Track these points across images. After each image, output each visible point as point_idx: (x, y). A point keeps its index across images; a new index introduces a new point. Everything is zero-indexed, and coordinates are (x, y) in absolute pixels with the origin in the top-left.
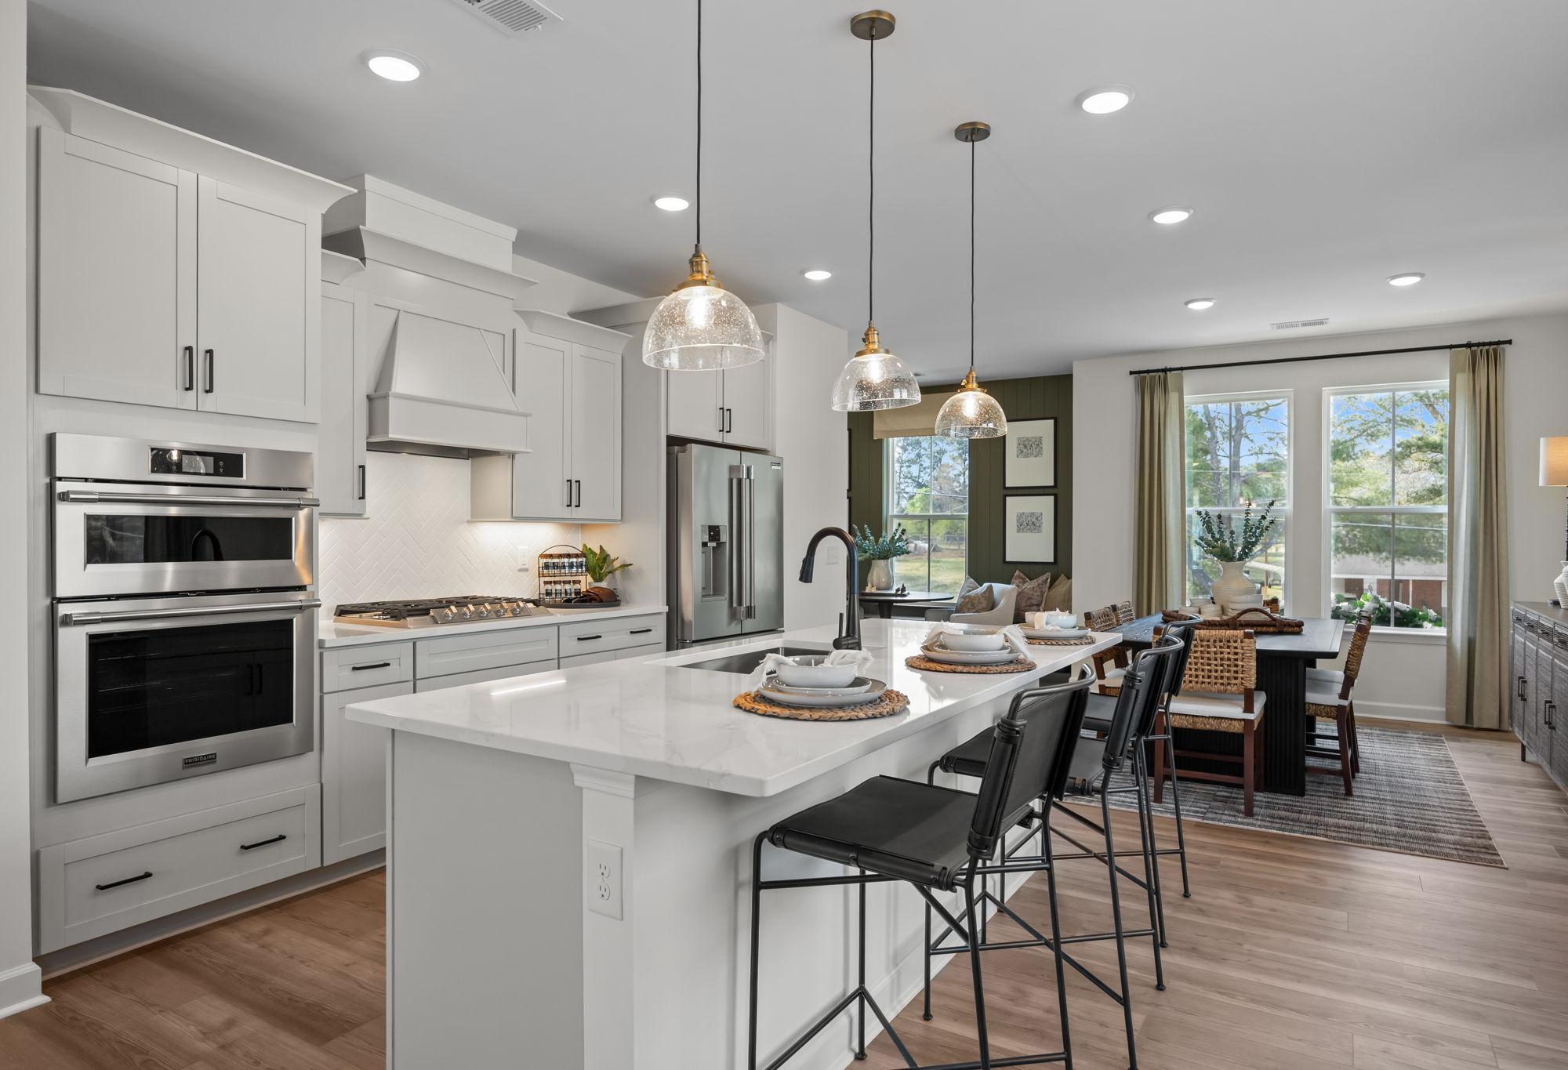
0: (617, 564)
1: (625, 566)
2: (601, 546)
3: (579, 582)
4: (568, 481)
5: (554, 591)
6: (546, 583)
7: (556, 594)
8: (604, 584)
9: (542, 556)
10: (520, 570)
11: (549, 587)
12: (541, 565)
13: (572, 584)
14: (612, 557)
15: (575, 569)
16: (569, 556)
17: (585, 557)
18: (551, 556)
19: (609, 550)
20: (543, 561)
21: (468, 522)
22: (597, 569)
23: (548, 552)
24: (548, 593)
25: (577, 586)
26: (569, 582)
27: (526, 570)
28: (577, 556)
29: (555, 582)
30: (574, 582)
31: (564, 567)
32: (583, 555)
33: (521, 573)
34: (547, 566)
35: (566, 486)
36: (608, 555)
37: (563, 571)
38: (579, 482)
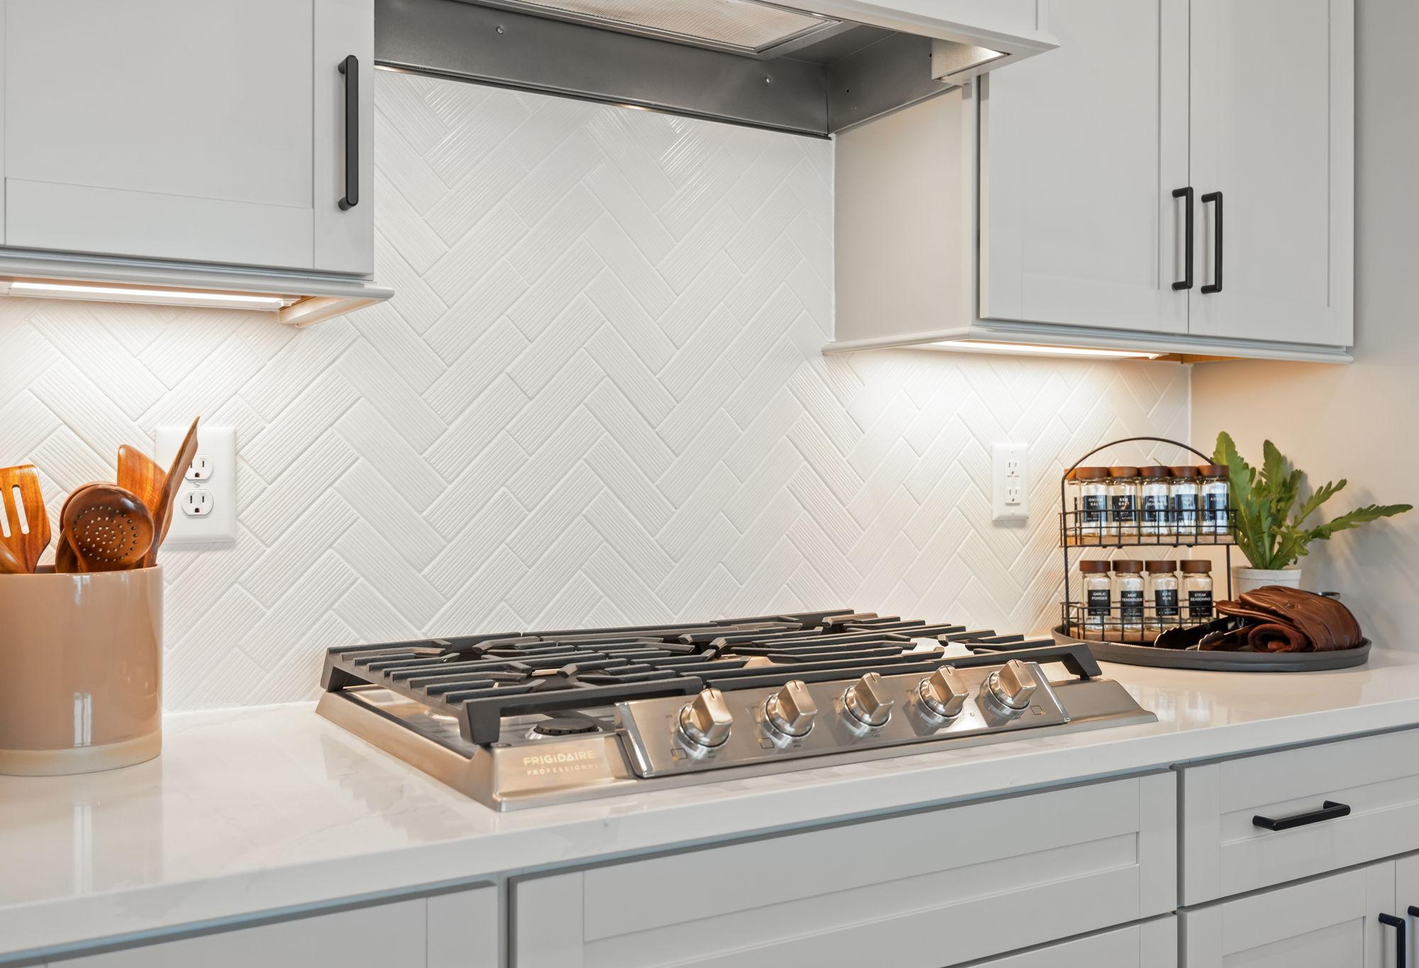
0: (1333, 509)
1: (1370, 514)
2: (1268, 445)
3: (1205, 567)
4: (1177, 194)
5: (1116, 597)
6: (1089, 567)
7: (1124, 606)
8: (1290, 577)
9: (1074, 475)
10: (1000, 523)
11: (1098, 581)
12: (1070, 507)
13: (1179, 573)
14: (1315, 482)
15: (1188, 521)
16: (1168, 475)
17: (1224, 478)
18: (1106, 475)
19: (1297, 456)
20: (1078, 491)
21: (825, 353)
22: (1266, 524)
23: (1094, 462)
24: (1097, 605)
25: (1199, 582)
26: (1171, 567)
27: (1021, 522)
28: (1197, 476)
29: (1119, 567)
30: (1187, 567)
31: (1152, 513)
32: (1219, 472)
33: (1008, 534)
34: (1090, 510)
35: (1172, 211)
36: (1298, 476)
37: (1147, 528)
38: (1216, 197)
